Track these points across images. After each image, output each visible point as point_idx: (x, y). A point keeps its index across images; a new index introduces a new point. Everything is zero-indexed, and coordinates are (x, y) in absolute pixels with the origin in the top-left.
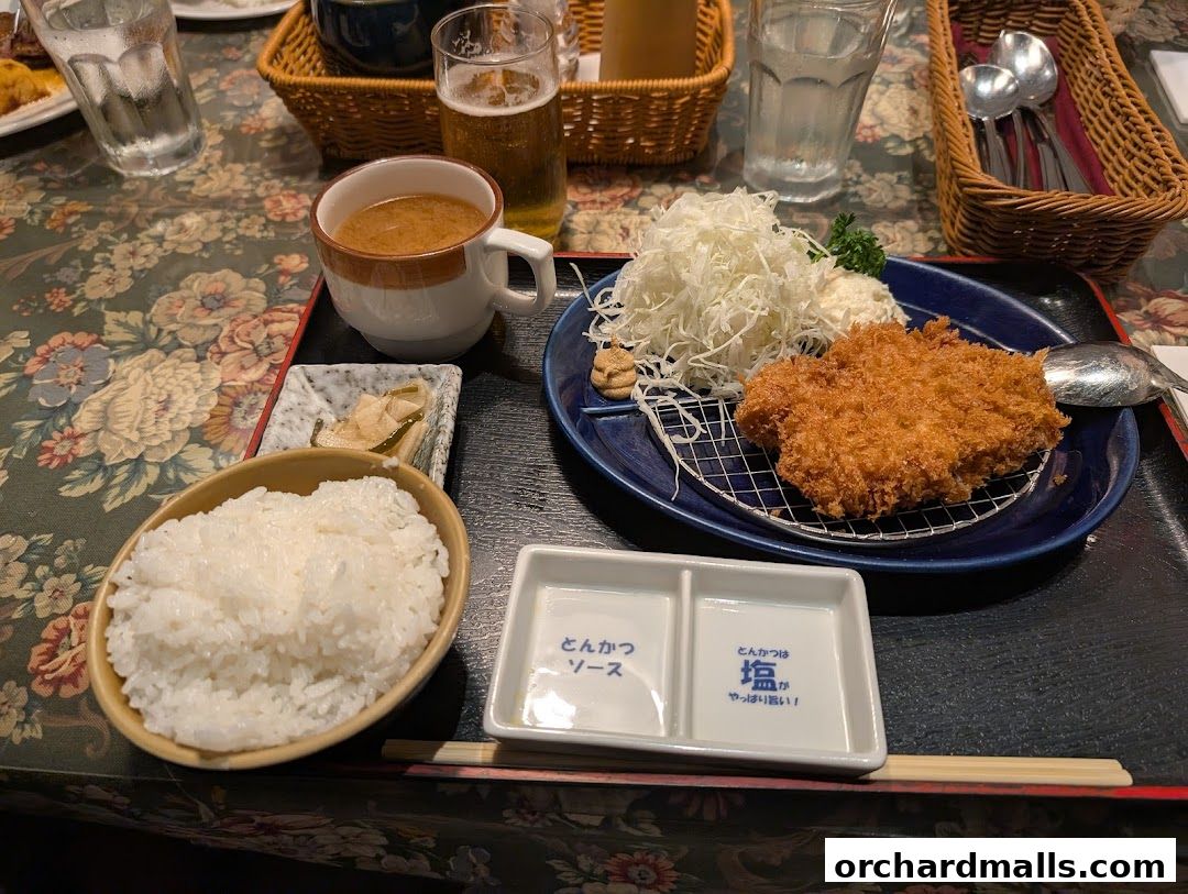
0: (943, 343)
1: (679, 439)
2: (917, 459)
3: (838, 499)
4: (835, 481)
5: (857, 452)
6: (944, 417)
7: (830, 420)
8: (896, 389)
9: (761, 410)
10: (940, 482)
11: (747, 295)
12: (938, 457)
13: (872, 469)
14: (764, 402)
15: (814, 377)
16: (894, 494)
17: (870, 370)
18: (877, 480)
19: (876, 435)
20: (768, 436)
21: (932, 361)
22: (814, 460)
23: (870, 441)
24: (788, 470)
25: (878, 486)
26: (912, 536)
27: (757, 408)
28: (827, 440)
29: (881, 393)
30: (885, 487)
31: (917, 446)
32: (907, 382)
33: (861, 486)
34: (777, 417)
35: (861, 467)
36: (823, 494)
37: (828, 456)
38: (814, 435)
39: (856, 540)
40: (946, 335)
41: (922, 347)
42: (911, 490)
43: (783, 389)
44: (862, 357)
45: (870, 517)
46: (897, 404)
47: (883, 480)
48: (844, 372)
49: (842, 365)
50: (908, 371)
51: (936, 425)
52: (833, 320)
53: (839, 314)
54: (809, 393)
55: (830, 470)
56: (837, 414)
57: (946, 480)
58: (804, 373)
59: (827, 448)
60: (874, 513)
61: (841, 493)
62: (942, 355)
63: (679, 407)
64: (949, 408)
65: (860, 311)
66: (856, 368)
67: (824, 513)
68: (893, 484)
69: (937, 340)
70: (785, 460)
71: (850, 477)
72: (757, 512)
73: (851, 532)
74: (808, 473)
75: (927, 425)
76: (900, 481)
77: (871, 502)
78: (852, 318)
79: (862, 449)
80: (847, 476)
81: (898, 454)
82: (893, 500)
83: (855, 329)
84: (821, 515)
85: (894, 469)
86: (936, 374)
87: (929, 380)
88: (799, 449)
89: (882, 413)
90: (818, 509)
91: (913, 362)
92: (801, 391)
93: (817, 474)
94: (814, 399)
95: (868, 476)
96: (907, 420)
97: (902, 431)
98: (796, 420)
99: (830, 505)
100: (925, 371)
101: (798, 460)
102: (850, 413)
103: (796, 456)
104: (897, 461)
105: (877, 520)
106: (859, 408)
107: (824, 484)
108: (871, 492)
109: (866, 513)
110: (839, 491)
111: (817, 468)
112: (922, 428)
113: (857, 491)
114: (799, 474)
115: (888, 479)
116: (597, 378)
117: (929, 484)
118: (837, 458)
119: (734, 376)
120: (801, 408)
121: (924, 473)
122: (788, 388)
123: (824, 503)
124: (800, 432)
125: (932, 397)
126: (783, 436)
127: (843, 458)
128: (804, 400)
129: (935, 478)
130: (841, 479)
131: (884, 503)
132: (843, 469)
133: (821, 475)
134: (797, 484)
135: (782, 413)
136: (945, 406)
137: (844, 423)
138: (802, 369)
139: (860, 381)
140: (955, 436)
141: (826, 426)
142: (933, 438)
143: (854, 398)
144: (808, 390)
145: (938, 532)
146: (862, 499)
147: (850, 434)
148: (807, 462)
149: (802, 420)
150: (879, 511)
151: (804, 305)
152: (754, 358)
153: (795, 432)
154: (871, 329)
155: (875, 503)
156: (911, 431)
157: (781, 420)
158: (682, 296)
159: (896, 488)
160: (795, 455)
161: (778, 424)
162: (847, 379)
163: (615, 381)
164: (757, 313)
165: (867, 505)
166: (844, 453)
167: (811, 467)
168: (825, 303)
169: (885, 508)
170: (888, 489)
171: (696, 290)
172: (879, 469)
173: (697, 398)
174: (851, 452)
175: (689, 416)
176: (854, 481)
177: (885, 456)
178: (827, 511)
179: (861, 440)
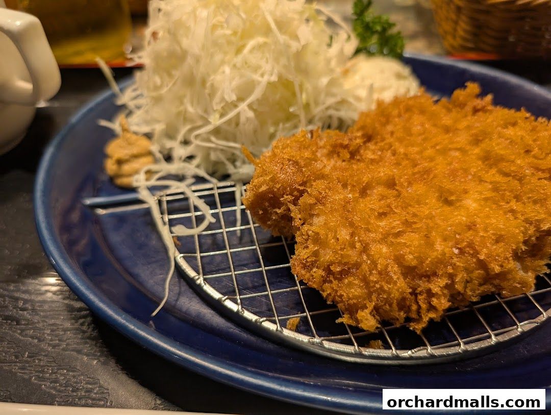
0: (476, 111)
1: (180, 230)
2: (471, 245)
3: (371, 306)
4: (365, 280)
5: (391, 239)
6: (496, 189)
7: (356, 200)
8: (432, 159)
9: (270, 191)
10: (503, 276)
11: (254, 59)
12: (497, 241)
13: (414, 263)
14: (273, 180)
15: (335, 151)
16: (444, 295)
17: (400, 140)
18: (421, 277)
19: (415, 215)
20: (283, 224)
21: (469, 128)
22: (335, 252)
23: (407, 223)
24: (305, 266)
25: (423, 285)
26: (470, 347)
27: (264, 188)
28: (352, 224)
29: (415, 165)
30: (432, 286)
31: (469, 228)
32: (444, 152)
33: (399, 286)
34: (290, 198)
35: (399, 260)
36: (350, 299)
37: (353, 246)
38: (335, 219)
39: (397, 357)
40: (479, 103)
41: (454, 114)
42: (466, 287)
43: (296, 163)
44: (390, 128)
45: (413, 326)
46: (435, 177)
47: (429, 276)
48: (371, 146)
49: (368, 138)
50: (443, 139)
51: (486, 199)
52: (358, 99)
53: (363, 93)
54: (329, 168)
55: (357, 265)
56: (364, 192)
57: (510, 271)
58: (324, 147)
59: (352, 235)
60: (419, 320)
61: (374, 297)
62: (479, 122)
63: (189, 194)
64: (499, 178)
65: (383, 89)
66: (383, 140)
67: (354, 324)
68: (443, 282)
69: (469, 108)
70: (302, 253)
71: (384, 274)
72: (268, 325)
73: (390, 348)
74: (328, 271)
75: (475, 201)
76: (451, 277)
77: (414, 307)
78: (376, 96)
79: (398, 235)
80: (380, 273)
81: (445, 240)
82: (443, 304)
83: (380, 104)
84: (350, 326)
85: (442, 261)
86: (476, 141)
87: (468, 147)
88: (317, 239)
89: (419, 189)
90: (345, 320)
91: (447, 130)
92: (319, 165)
93: (341, 273)
94: (335, 175)
95: (409, 272)
96: (452, 194)
97: (447, 209)
98: (312, 201)
99: (361, 314)
100: (462, 139)
101: (316, 254)
102: (379, 190)
103: (313, 247)
104: (447, 250)
105: (424, 330)
106: (391, 184)
107: (350, 285)
108: (414, 294)
109: (408, 320)
110: (369, 295)
111: (340, 263)
112: (471, 204)
113: (396, 295)
114: (318, 273)
115: (435, 274)
116: (110, 166)
117: (488, 278)
118: (365, 249)
119: (251, 158)
120: (319, 186)
121: (482, 265)
122: (302, 163)
123: (352, 310)
124: (318, 215)
125: (476, 166)
126: (297, 223)
127: (374, 248)
128: (322, 177)
129: (497, 269)
130: (373, 278)
131: (432, 308)
132: (374, 263)
133: (344, 273)
134: (315, 286)
135: (295, 193)
136: (493, 175)
137: (372, 202)
138: (321, 143)
139: (389, 154)
140: (512, 211)
141: (349, 207)
142: (488, 217)
143: (383, 172)
144: (328, 165)
145: (501, 339)
146: (402, 305)
147: (382, 215)
148: (327, 256)
149: (320, 201)
150: (426, 319)
151: (324, 81)
152: (272, 136)
153: (312, 216)
154: (396, 102)
155: (419, 307)
156: (457, 208)
157: (295, 203)
158: (185, 68)
159: (447, 286)
160: (311, 246)
161: (292, 207)
162: (374, 152)
163: (126, 168)
164: (266, 78)
165: (408, 309)
166: (374, 241)
167: (332, 263)
168: (348, 84)
169: (432, 315)
170: (436, 290)
171: (198, 60)
172: (422, 262)
173: (214, 183)
174: (384, 239)
175: (201, 204)
176: (389, 281)
177: (430, 244)
178: (357, 321)
179: (394, 223)
